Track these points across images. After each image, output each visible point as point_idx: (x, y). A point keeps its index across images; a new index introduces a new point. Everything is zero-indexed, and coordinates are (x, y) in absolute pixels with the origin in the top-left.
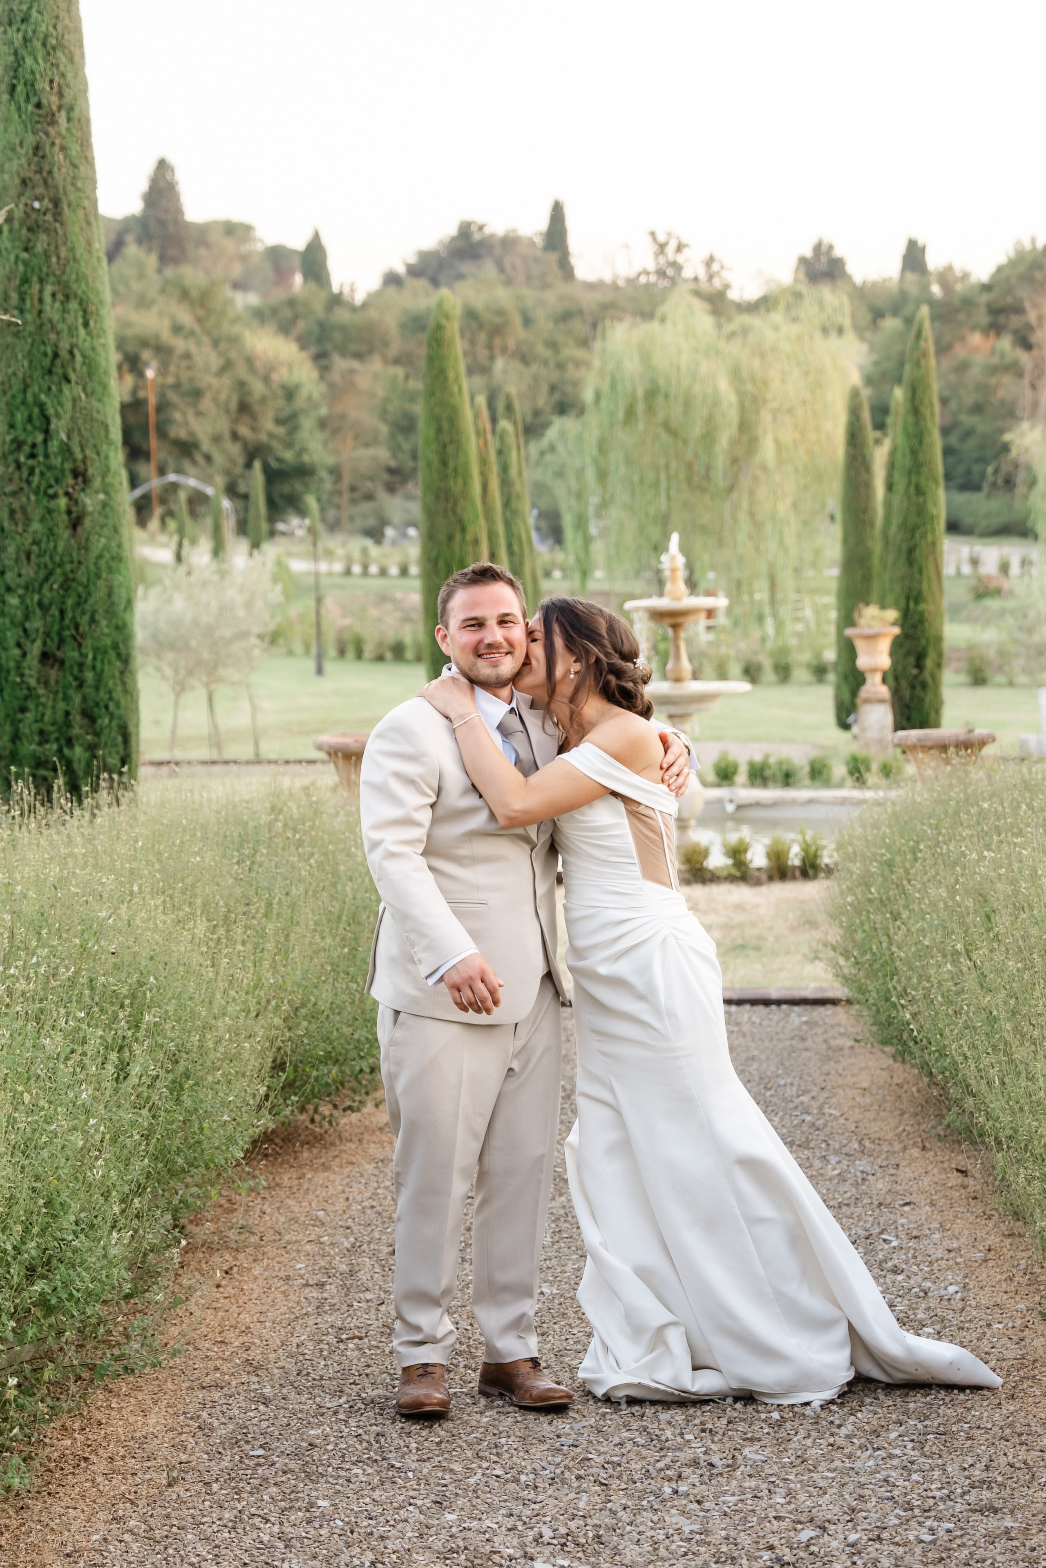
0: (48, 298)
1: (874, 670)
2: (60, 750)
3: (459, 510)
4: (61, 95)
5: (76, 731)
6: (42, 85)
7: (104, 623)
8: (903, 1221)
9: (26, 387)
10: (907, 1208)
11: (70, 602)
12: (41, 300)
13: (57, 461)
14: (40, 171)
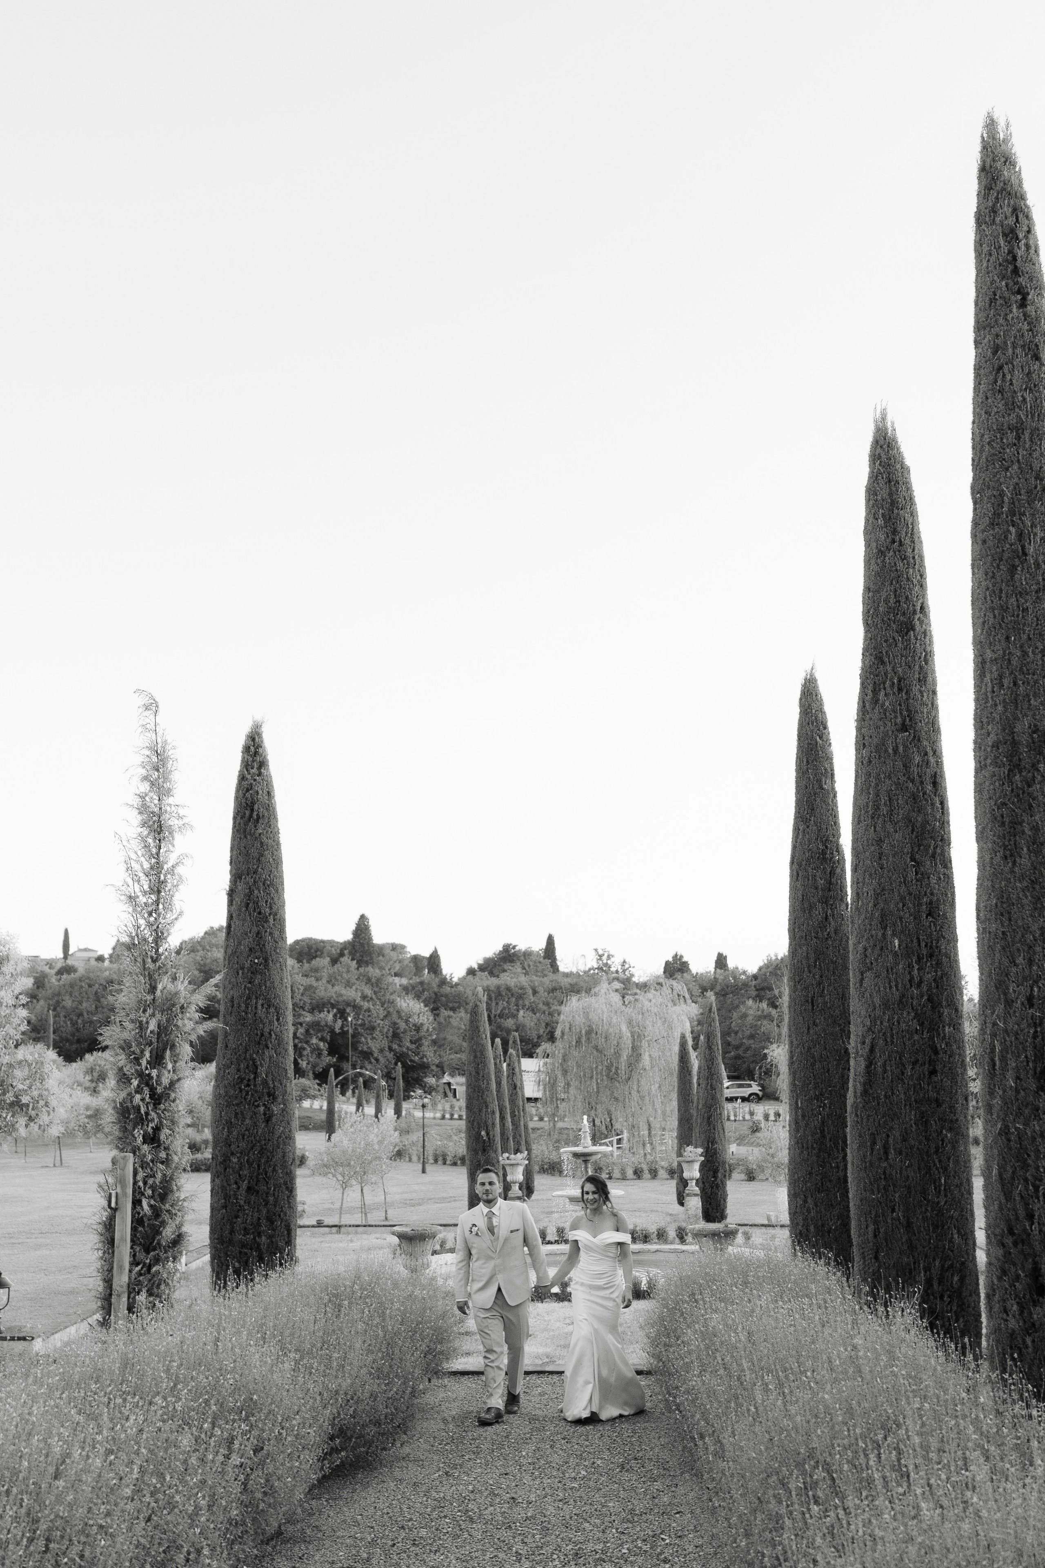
0: (260, 1007)
1: (692, 1179)
2: (254, 1238)
3: (485, 1097)
4: (271, 908)
5: (263, 1228)
6: (262, 903)
7: (280, 1171)
8: (675, 1525)
9: (247, 1050)
10: (678, 1516)
11: (263, 1161)
12: (256, 1008)
13: (260, 1088)
14: (259, 945)
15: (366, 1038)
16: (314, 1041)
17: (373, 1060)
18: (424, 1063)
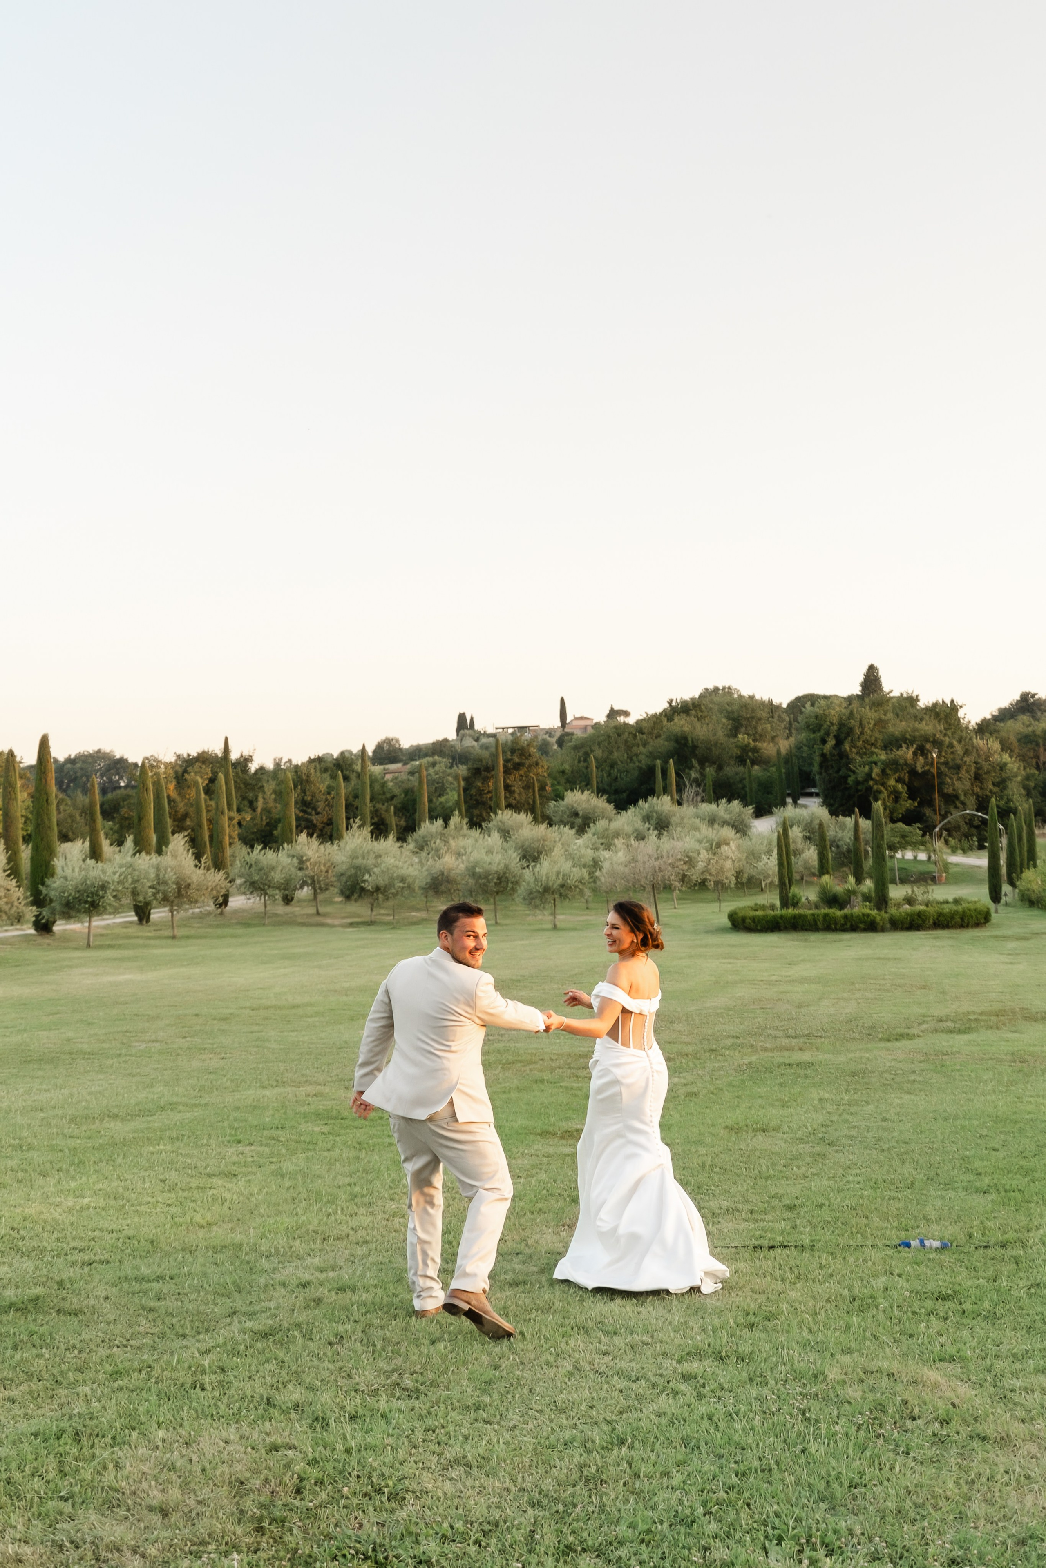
15: (951, 778)
16: (892, 782)
17: (959, 804)
18: (1011, 808)
